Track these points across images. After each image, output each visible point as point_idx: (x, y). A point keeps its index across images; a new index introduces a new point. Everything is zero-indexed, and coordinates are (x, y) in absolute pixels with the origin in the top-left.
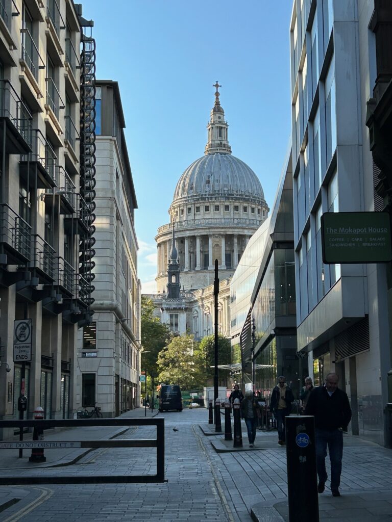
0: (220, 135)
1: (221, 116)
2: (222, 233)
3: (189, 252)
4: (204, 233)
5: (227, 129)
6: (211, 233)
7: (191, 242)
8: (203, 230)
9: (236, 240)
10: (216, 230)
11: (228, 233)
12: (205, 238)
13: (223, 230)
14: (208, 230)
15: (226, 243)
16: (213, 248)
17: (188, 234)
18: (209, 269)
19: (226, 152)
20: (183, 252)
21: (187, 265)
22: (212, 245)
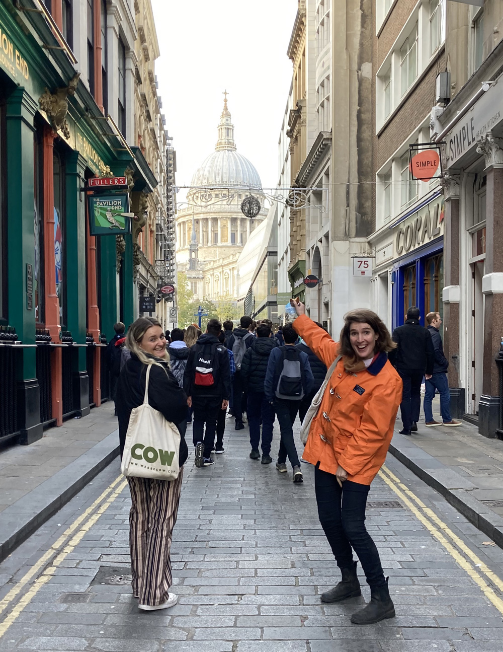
0: (228, 135)
1: (229, 119)
2: (229, 216)
3: (203, 231)
4: (214, 216)
5: (233, 130)
6: (220, 217)
7: (205, 223)
8: (214, 214)
9: (239, 222)
10: (224, 214)
11: (233, 217)
12: (215, 220)
13: (229, 214)
14: (218, 214)
15: (232, 224)
16: (221, 228)
17: (202, 216)
18: (218, 245)
19: (232, 149)
20: (198, 231)
21: (201, 241)
22: (221, 226)
